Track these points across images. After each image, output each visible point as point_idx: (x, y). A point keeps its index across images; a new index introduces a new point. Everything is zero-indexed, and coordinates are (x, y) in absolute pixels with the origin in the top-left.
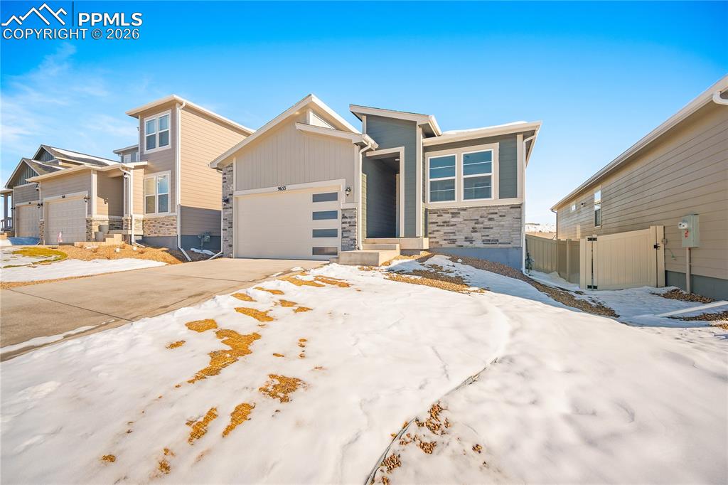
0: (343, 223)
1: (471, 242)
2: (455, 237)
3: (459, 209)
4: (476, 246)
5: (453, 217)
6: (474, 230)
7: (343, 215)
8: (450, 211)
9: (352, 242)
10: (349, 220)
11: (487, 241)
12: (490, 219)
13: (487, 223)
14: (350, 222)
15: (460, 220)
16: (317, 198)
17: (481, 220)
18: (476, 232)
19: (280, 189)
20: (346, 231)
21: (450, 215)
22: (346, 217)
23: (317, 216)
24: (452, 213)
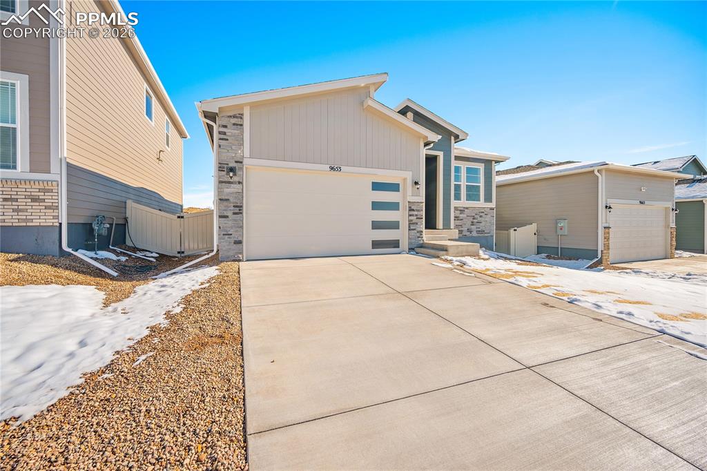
0: (410, 215)
1: (471, 232)
2: (462, 229)
3: (464, 208)
4: (474, 235)
5: (461, 213)
6: (473, 224)
7: (410, 207)
8: (460, 209)
9: (418, 235)
10: (416, 213)
11: (478, 232)
12: (481, 216)
13: (480, 219)
14: (416, 215)
15: (465, 216)
16: (377, 186)
17: (476, 216)
18: (473, 225)
19: (332, 168)
20: (413, 224)
21: (459, 212)
22: (413, 210)
23: (376, 206)
24: (460, 210)
